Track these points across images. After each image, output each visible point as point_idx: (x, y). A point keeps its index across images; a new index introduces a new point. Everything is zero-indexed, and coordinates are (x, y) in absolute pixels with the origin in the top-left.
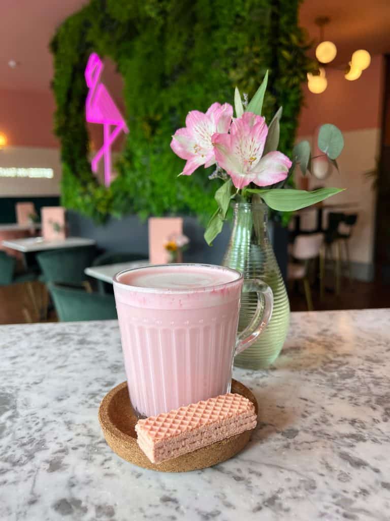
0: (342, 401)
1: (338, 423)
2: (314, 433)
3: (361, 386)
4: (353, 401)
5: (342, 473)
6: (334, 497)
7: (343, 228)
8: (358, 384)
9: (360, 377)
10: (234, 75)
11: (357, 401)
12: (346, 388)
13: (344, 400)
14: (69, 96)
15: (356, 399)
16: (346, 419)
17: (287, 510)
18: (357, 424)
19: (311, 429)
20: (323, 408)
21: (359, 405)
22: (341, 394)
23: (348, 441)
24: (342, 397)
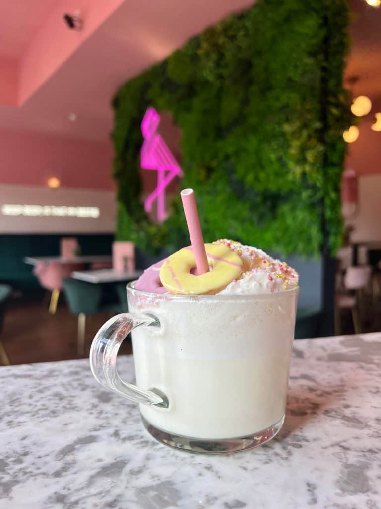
10: (287, 128)
14: (127, 145)
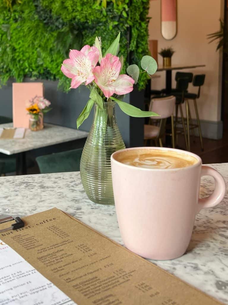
0: (216, 213)
1: (216, 223)
2: (204, 227)
3: (226, 206)
4: (223, 213)
5: (221, 241)
6: (219, 249)
7: (191, 89)
8: (224, 205)
9: (225, 202)
11: (225, 213)
12: (218, 207)
13: (218, 213)
15: (224, 212)
16: (220, 221)
17: (199, 254)
18: (226, 223)
19: (202, 225)
20: (207, 217)
21: (226, 215)
22: (216, 210)
23: (223, 229)
24: (217, 211)
